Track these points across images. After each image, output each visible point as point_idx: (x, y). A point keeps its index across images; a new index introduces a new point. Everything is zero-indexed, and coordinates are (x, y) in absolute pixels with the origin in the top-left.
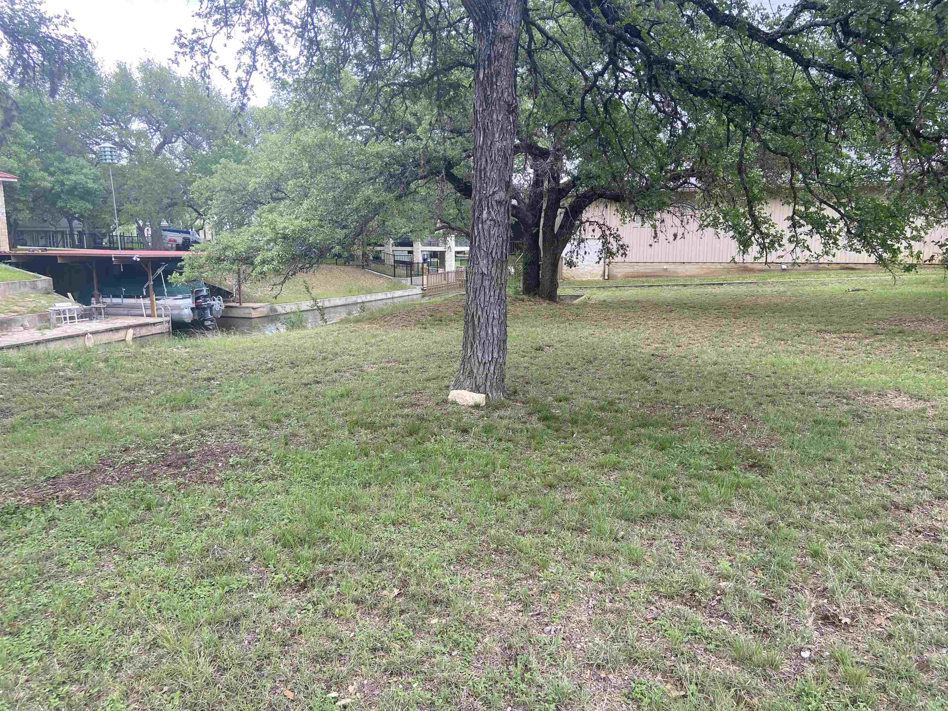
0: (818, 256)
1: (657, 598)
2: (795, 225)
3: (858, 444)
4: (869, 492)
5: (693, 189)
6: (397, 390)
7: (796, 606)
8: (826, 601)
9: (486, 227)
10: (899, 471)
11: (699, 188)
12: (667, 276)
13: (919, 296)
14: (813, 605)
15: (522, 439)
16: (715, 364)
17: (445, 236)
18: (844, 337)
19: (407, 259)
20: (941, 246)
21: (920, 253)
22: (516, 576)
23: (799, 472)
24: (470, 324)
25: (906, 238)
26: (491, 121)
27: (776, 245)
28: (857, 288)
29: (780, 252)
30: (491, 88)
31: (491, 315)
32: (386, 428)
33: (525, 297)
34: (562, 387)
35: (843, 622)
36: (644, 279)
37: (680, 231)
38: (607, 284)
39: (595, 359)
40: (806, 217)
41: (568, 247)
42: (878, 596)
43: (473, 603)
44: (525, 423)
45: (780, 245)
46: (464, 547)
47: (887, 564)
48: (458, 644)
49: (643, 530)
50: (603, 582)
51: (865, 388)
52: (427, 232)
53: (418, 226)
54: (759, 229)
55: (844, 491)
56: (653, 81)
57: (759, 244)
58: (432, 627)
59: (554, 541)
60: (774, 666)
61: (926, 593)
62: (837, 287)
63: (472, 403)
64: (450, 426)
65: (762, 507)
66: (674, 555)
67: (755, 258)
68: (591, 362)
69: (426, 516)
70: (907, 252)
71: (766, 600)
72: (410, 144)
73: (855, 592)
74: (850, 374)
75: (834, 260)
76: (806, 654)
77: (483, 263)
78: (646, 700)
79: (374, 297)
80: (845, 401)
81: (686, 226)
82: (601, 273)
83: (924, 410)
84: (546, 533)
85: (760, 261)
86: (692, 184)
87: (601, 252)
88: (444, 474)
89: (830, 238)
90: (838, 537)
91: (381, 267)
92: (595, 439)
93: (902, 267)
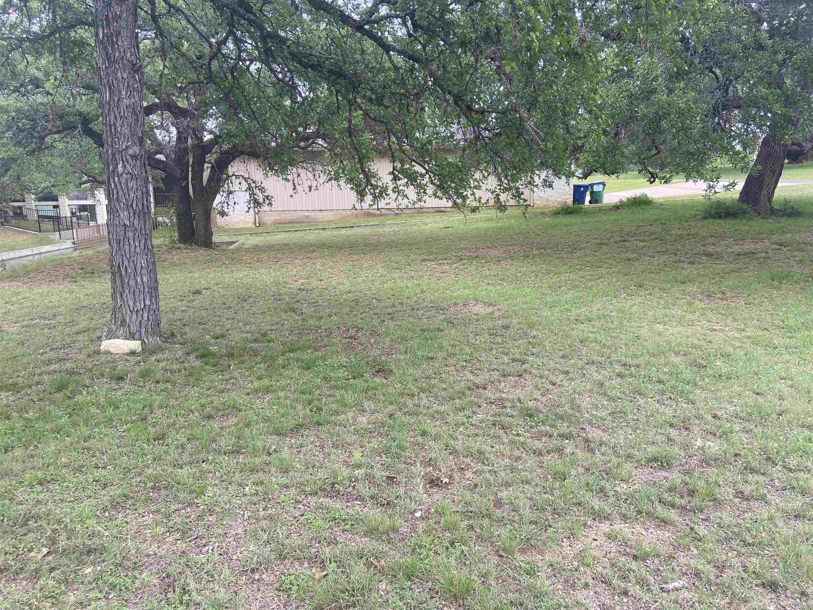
0: (415, 202)
1: (303, 497)
2: (395, 179)
3: (452, 343)
4: (459, 379)
5: (320, 149)
6: (42, 347)
7: (410, 477)
8: (431, 468)
9: (123, 181)
10: (478, 361)
11: (326, 148)
12: (309, 222)
13: (487, 230)
14: (422, 473)
15: (180, 379)
16: (350, 292)
17: (92, 190)
18: (440, 264)
19: (52, 214)
20: (492, 193)
21: (480, 198)
22: (173, 507)
23: (411, 371)
24: (118, 275)
25: (470, 188)
26: (116, 79)
27: (384, 195)
28: (447, 226)
29: (387, 201)
30: (112, 47)
31: (139, 265)
32: (30, 387)
33: (182, 246)
34: (220, 325)
35: (444, 482)
36: (290, 225)
37: (314, 184)
38: (260, 230)
39: (250, 297)
40: (402, 171)
41: (218, 199)
42: (467, 457)
43: (130, 543)
44: (184, 362)
45: (387, 195)
46: (120, 491)
47: (472, 431)
48: (115, 587)
49: (293, 441)
50: (256, 494)
51: (455, 301)
52: (71, 186)
53: (60, 181)
54: (370, 182)
55: (442, 381)
56: (269, 52)
57: (371, 194)
58: (86, 577)
59: (211, 467)
60: (395, 530)
61: (498, 448)
62: (434, 225)
63: (127, 351)
64: (103, 375)
65: (386, 403)
66: (318, 456)
67: (370, 205)
68: (246, 300)
69: (77, 470)
70: (472, 198)
71: (388, 478)
72: (40, 98)
73: (451, 457)
74: (445, 291)
75: (427, 205)
76: (418, 514)
77: (124, 215)
78: (295, 588)
79: (18, 254)
80: (442, 312)
81: (318, 180)
82: (253, 220)
83: (493, 313)
84: (203, 462)
85: (374, 207)
86: (319, 144)
87: (249, 202)
88: (97, 425)
89: (421, 188)
90: (439, 417)
91: (22, 223)
92: (250, 368)
93: (469, 209)
